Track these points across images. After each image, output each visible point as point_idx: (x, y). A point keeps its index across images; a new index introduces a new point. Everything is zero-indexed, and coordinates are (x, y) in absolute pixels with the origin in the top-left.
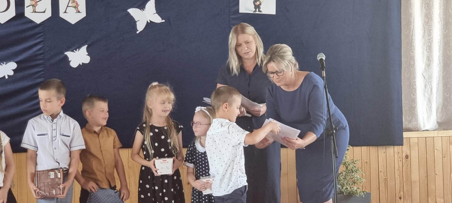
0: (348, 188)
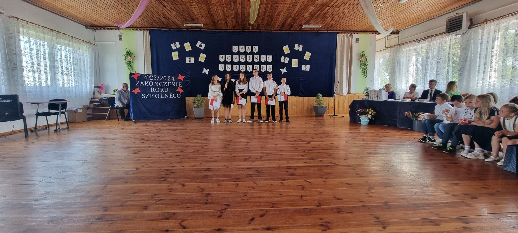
0: (322, 105)
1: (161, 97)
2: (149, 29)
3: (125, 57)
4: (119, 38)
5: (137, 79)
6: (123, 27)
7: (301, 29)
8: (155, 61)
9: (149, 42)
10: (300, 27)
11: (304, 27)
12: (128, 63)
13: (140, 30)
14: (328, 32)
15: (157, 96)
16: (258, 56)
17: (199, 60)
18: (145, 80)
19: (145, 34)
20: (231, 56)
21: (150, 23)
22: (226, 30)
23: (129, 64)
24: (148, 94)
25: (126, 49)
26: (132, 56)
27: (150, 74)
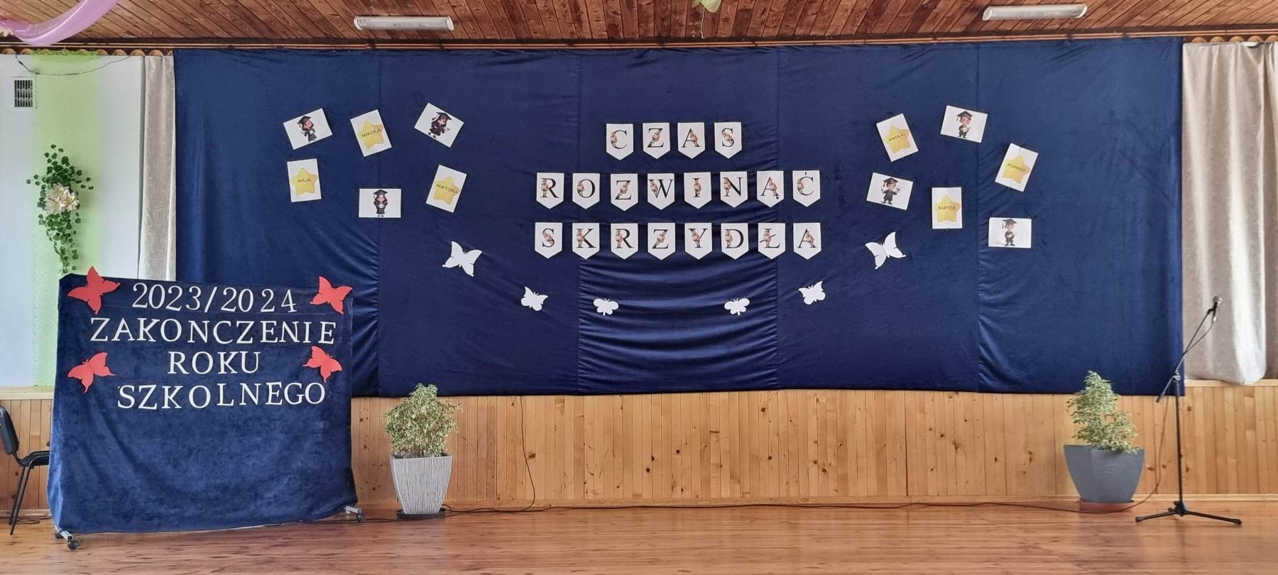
0: (1117, 442)
1: (221, 403)
2: (171, 46)
3: (43, 192)
4: (17, 95)
5: (96, 306)
6: (39, 41)
7: (976, 25)
8: (197, 210)
9: (169, 115)
10: (968, 18)
11: (991, 14)
12: (52, 222)
13: (129, 52)
14: (1126, 39)
15: (200, 397)
16: (744, 174)
17: (431, 201)
18: (140, 312)
19: (151, 75)
20: (596, 178)
21: (179, 16)
22: (570, 42)
23: (60, 230)
24: (153, 387)
25: (51, 152)
26: (77, 187)
27: (168, 279)
